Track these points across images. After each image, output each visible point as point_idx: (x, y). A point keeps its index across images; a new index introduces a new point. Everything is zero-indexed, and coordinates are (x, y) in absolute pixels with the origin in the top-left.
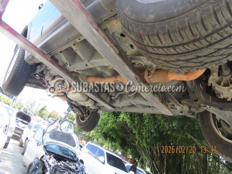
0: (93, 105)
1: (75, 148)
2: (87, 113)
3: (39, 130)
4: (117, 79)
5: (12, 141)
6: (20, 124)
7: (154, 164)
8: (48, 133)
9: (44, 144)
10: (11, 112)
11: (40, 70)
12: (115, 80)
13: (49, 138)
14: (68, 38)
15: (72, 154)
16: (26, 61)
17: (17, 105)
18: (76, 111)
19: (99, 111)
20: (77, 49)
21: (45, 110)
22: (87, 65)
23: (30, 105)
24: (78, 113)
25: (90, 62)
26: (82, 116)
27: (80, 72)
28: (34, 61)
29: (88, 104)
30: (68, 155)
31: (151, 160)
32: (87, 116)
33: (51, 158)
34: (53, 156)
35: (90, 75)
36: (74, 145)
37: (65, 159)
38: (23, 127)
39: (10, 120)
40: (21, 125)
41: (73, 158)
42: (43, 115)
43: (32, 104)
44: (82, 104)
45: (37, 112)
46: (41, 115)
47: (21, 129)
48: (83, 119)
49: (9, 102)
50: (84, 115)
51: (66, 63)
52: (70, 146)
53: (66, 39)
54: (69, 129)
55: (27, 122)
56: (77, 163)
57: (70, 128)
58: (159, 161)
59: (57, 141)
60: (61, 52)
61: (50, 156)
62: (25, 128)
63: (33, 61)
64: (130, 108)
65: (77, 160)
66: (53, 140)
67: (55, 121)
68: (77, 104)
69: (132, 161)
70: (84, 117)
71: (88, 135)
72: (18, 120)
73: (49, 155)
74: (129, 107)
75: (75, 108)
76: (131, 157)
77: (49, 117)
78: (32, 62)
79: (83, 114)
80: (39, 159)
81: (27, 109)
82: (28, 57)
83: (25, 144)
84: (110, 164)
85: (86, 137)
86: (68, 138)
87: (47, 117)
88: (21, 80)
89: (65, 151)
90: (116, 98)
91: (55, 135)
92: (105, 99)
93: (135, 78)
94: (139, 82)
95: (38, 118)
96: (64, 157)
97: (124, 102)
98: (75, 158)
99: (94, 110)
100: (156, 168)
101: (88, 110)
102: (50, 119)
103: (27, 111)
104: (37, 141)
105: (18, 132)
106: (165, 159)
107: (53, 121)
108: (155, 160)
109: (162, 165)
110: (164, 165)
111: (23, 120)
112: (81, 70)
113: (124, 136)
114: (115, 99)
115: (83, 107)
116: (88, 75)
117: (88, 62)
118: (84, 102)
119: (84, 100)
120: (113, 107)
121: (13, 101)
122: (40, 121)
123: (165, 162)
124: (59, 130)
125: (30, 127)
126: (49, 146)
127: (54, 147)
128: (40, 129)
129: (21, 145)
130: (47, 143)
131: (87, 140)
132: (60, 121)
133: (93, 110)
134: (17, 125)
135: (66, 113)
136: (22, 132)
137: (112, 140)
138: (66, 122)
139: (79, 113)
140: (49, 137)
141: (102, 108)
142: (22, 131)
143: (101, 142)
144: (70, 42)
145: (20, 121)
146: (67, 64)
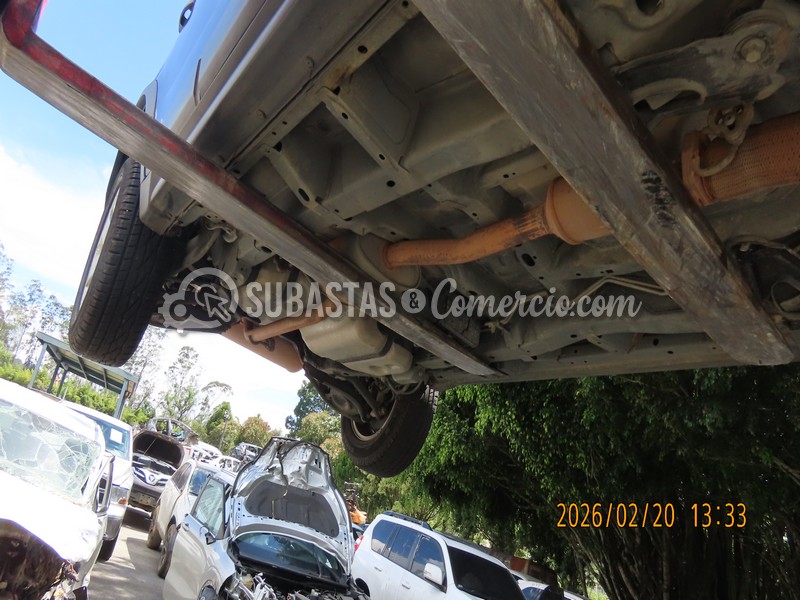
0: (409, 367)
1: (338, 539)
2: (383, 405)
3: (211, 486)
4: (529, 228)
5: (126, 533)
6: (147, 472)
7: (623, 576)
8: (240, 494)
9: (229, 535)
10: (116, 436)
11: (198, 251)
12: (517, 233)
13: (247, 513)
14: (309, 58)
15: (328, 564)
16: (146, 223)
17: (136, 414)
18: (341, 403)
19: (427, 391)
20: (349, 111)
21: (225, 419)
22: (391, 184)
23: (177, 409)
24: (347, 407)
25: (407, 163)
26: (364, 418)
27: (359, 228)
28: (176, 218)
29: (388, 366)
30: (315, 567)
31: (608, 561)
32: (383, 418)
33: (257, 583)
34: (262, 577)
35: (401, 233)
36: (332, 531)
37: (305, 584)
38: (158, 484)
39: (112, 461)
40: (151, 477)
41: (333, 578)
42: (220, 436)
43: (183, 403)
44: (362, 368)
45: (199, 430)
46: (214, 440)
47: (150, 491)
48: (366, 430)
49: (111, 406)
50: (373, 414)
51: (301, 191)
52: (319, 536)
53: (300, 68)
54: (312, 473)
55: (168, 466)
56: (349, 593)
57: (314, 469)
58: (640, 563)
59: (273, 522)
60: (278, 147)
61: (253, 575)
62: (164, 485)
63: (173, 219)
64: (560, 360)
65: (348, 583)
66: (260, 518)
67: (261, 453)
68: (342, 372)
69: (538, 570)
70: (371, 422)
71: (370, 490)
72: (141, 461)
73: (249, 575)
74: (559, 357)
75: (334, 392)
76: (527, 555)
77: (237, 443)
78: (169, 223)
79: (366, 410)
80: (217, 592)
81: (168, 422)
82: (152, 205)
83: (167, 540)
84: (467, 589)
85: (366, 496)
86: (310, 508)
87: (232, 443)
88: (132, 301)
89: (305, 552)
90: (509, 324)
91: (263, 499)
92: (460, 336)
93: (646, 181)
94: (660, 201)
95: (202, 447)
96: (303, 578)
97: (542, 336)
98: (341, 576)
99: (412, 387)
100: (631, 591)
101: (386, 391)
102: (243, 446)
103: (168, 430)
104: (205, 525)
105: (144, 502)
106: (665, 554)
107: (254, 454)
108: (625, 559)
109: (653, 578)
110: (659, 576)
111: (155, 460)
112: (363, 216)
113: (501, 481)
114: (504, 326)
115: (368, 382)
116: (392, 238)
117: (397, 163)
118: (372, 361)
119: (372, 350)
120: (493, 365)
121: (123, 403)
122: (210, 456)
123: (664, 563)
124: (276, 479)
125: (180, 482)
126: (246, 541)
127: (264, 542)
128: (211, 482)
129: (155, 545)
130: (241, 529)
131: (371, 506)
132: (279, 449)
133: (405, 389)
134: (138, 476)
135: (292, 423)
136: (157, 499)
137: (460, 500)
138: (300, 450)
139: (351, 406)
140: (244, 511)
141: (439, 380)
142: (156, 495)
143: (419, 511)
144: (317, 74)
145: (147, 464)
146: (307, 198)
